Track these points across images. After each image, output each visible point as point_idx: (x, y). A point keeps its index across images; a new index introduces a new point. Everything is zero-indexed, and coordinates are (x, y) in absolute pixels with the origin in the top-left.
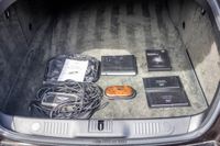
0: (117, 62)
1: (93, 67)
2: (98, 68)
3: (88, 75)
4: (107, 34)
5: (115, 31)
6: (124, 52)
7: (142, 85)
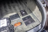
0: (14, 17)
1: (8, 20)
2: (9, 20)
3: (7, 23)
4: (8, 10)
5: (10, 8)
6: (14, 13)
7: (22, 20)
